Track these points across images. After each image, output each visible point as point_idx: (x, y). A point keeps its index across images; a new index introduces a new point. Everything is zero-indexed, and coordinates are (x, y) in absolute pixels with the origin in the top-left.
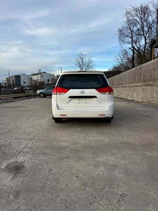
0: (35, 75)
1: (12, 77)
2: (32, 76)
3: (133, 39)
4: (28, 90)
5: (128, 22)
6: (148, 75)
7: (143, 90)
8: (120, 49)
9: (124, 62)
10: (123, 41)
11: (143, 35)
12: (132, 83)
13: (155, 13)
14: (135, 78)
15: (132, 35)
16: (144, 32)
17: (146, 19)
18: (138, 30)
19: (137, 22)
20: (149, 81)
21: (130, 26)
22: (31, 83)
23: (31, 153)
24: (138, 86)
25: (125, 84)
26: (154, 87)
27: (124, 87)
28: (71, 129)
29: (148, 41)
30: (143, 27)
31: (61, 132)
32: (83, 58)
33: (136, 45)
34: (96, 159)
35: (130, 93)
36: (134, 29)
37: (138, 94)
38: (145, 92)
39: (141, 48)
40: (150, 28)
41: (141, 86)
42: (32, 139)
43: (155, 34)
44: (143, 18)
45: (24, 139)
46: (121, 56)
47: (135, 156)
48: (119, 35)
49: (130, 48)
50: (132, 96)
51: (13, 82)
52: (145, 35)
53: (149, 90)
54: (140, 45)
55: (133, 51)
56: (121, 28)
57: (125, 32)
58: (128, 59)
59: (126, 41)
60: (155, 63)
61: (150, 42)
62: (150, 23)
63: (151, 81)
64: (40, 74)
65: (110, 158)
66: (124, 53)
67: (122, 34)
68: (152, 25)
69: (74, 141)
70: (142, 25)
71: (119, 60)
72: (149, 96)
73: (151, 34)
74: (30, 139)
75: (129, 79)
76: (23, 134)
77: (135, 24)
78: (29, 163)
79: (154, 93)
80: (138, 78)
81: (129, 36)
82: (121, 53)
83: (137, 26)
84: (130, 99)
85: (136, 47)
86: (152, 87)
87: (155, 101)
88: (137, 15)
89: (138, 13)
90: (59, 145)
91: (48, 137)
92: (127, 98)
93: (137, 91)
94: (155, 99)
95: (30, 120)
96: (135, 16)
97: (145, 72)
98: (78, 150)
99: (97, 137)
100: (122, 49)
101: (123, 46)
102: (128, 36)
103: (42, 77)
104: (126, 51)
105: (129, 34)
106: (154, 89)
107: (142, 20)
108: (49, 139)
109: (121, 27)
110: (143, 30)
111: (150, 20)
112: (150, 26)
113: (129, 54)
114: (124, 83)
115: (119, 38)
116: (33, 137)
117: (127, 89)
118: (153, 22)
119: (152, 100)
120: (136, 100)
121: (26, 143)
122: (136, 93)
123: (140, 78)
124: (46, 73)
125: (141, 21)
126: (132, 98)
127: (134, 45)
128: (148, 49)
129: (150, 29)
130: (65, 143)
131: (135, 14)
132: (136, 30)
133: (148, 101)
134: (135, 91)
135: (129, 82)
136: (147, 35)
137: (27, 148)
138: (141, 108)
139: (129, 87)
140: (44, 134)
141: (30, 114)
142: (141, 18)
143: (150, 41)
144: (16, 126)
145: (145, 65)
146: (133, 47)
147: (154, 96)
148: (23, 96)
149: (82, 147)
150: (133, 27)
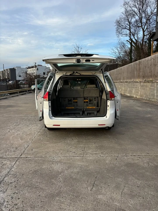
0: (30, 68)
1: (7, 70)
2: (28, 69)
3: (131, 31)
4: (23, 84)
5: (126, 13)
6: (148, 71)
7: (142, 86)
8: (118, 41)
9: (121, 55)
10: (121, 33)
11: (141, 27)
12: (131, 79)
13: (154, 3)
14: (134, 74)
15: (130, 27)
16: (143, 24)
17: (144, 9)
18: (136, 21)
19: (135, 13)
20: (148, 77)
21: (128, 18)
22: (26, 77)
23: (13, 184)
24: (137, 82)
25: (123, 80)
26: (154, 84)
27: (122, 82)
28: (66, 141)
29: (146, 33)
30: (141, 19)
31: (54, 145)
32: (79, 51)
33: (134, 37)
34: (96, 196)
35: (129, 89)
36: (132, 20)
37: (138, 91)
38: (145, 89)
39: (139, 40)
40: (148, 19)
41: (140, 82)
42: (18, 158)
43: (153, 26)
44: (141, 9)
45: (8, 159)
46: (118, 49)
47: (146, 190)
48: (116, 26)
49: (127, 41)
50: (130, 92)
51: (8, 76)
52: (143, 27)
53: (149, 87)
54: (138, 37)
55: (131, 44)
56: (119, 20)
57: (122, 24)
58: (126, 52)
59: (124, 34)
60: (156, 58)
61: (148, 34)
62: (149, 14)
63: (151, 77)
64: (36, 67)
65: (114, 195)
66: (122, 46)
67: (120, 26)
68: (150, 16)
69: (69, 162)
70: (140, 16)
71: (116, 53)
72: (150, 93)
73: (149, 26)
74: (16, 159)
75: (127, 75)
76: (8, 150)
77: (134, 15)
78: (9, 206)
79: (154, 90)
80: (137, 73)
81: (127, 28)
82: (119, 46)
83: (135, 17)
84: (129, 95)
85: (134, 40)
86: (152, 84)
87: (155, 99)
88: (136, 6)
89: (136, 3)
90: (51, 169)
91: (38, 155)
92: (125, 94)
93: (136, 87)
94: (155, 97)
95: (20, 126)
96: (133, 7)
97: (145, 67)
98: (73, 179)
99: (96, 154)
100: (120, 42)
101: (120, 39)
102: (125, 28)
103: (38, 70)
104: (124, 43)
105: (127, 26)
106: (154, 86)
107: (141, 11)
108: (39, 158)
109: (119, 18)
110: (141, 22)
111: (148, 11)
112: (148, 18)
113: (126, 46)
114: (122, 78)
115: (116, 30)
116: (21, 154)
117: (125, 85)
118: (152, 13)
119: (152, 97)
120: (135, 96)
121: (10, 166)
122: (135, 90)
123: (139, 73)
124: (42, 66)
125: (139, 12)
126: (130, 94)
127: (132, 37)
128: (146, 42)
129: (148, 21)
130: (58, 166)
131: (133, 5)
132: (134, 22)
133: (148, 99)
134: (133, 88)
135: (127, 78)
136: (146, 27)
137: (10, 176)
138: (141, 107)
139: (127, 82)
140: (33, 150)
141: (21, 116)
142: (139, 9)
143: (148, 32)
144: (3, 136)
145: (145, 60)
146: (131, 40)
147: (155, 93)
148: (17, 92)
149: (78, 173)
150: (132, 19)
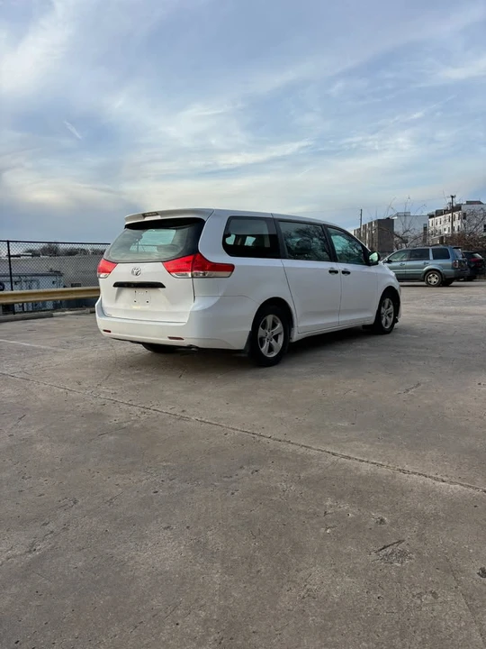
1: (370, 224)
2: (432, 217)
51: (372, 240)
103: (465, 218)
